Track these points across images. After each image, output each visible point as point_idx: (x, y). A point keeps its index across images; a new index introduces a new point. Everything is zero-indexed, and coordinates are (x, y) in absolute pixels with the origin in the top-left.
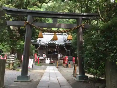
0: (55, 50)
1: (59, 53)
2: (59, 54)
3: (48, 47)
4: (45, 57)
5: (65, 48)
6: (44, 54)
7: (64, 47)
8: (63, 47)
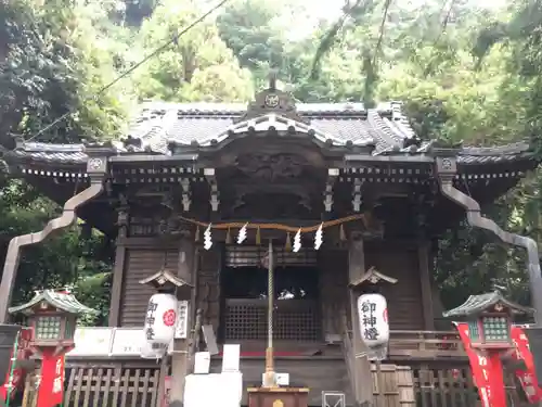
0: (308, 240)
1: (375, 277)
2: (367, 288)
3: (215, 205)
4: (181, 329)
5: (460, 197)
6: (157, 298)
7: (448, 189)
8: (436, 183)
